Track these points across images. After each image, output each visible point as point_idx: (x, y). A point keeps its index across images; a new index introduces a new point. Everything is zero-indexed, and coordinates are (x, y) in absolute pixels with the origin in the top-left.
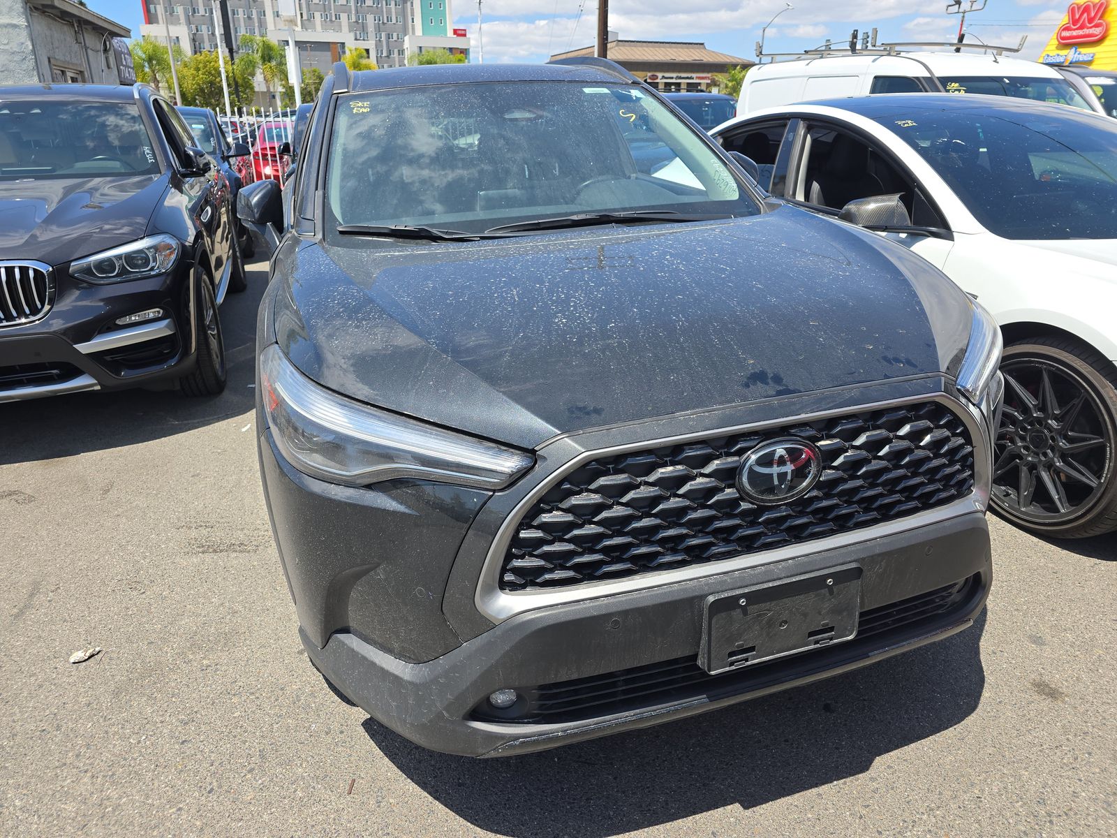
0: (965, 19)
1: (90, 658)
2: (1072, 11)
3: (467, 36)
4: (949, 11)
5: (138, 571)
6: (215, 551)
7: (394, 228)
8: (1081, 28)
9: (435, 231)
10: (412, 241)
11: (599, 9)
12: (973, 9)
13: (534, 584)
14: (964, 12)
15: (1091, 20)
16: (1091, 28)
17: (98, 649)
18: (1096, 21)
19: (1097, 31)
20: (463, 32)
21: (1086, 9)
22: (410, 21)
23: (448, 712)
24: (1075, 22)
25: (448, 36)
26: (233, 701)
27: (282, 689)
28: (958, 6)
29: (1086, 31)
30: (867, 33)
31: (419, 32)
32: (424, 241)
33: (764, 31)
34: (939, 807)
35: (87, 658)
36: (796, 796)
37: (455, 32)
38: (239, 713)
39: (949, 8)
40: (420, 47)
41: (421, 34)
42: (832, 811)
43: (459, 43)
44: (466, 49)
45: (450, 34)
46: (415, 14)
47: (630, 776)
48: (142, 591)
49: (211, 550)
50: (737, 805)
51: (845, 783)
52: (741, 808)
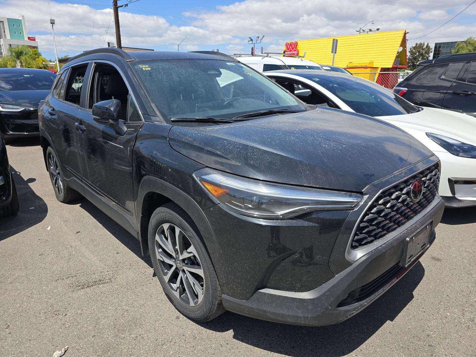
0: (255, 46)
1: (65, 352)
2: (287, 45)
3: (36, 40)
4: (249, 43)
5: (52, 306)
6: (88, 287)
7: (198, 118)
8: (290, 51)
9: (217, 119)
10: (206, 124)
11: (116, 32)
12: (257, 43)
13: (361, 245)
14: (254, 44)
15: (293, 49)
16: (293, 51)
17: (66, 347)
18: (295, 49)
19: (295, 52)
20: (33, 39)
21: (291, 45)
22: (3, 32)
23: (330, 306)
24: (288, 49)
25: (25, 40)
26: (164, 348)
27: (183, 335)
28: (252, 41)
29: (292, 52)
30: (218, 49)
31: (8, 37)
32: (211, 124)
33: (178, 46)
34: (441, 302)
35: (64, 353)
36: (402, 312)
37: (29, 38)
38: (172, 352)
39: (249, 42)
40: (10, 45)
41: (10, 39)
42: (415, 313)
43: (32, 43)
44: (36, 47)
45: (26, 39)
46: (5, 29)
47: (348, 323)
48: (64, 314)
49: (86, 287)
50: (388, 321)
51: (411, 303)
52: (391, 322)
